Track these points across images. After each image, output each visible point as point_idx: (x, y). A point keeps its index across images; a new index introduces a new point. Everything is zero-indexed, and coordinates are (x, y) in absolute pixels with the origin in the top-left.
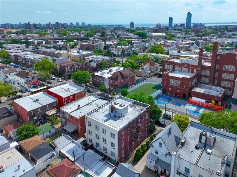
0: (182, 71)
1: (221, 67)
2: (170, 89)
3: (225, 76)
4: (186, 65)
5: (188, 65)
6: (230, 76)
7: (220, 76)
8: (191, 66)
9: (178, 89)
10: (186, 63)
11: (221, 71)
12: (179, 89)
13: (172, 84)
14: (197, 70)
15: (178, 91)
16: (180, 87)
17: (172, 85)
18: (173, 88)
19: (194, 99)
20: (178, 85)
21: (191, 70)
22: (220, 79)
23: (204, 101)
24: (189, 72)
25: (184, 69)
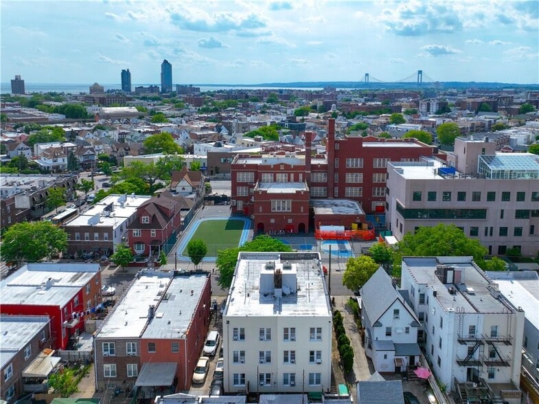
0: (275, 181)
1: (343, 163)
2: (273, 221)
3: (350, 178)
4: (282, 168)
5: (287, 167)
6: (357, 176)
7: (342, 178)
8: (293, 169)
9: (288, 216)
10: (282, 164)
11: (343, 171)
12: (290, 217)
13: (276, 210)
14: (304, 174)
15: (290, 221)
16: (293, 212)
17: (276, 212)
18: (280, 217)
19: (324, 229)
20: (288, 209)
21: (292, 175)
22: (343, 185)
23: (341, 229)
24: (289, 181)
25: (279, 176)
